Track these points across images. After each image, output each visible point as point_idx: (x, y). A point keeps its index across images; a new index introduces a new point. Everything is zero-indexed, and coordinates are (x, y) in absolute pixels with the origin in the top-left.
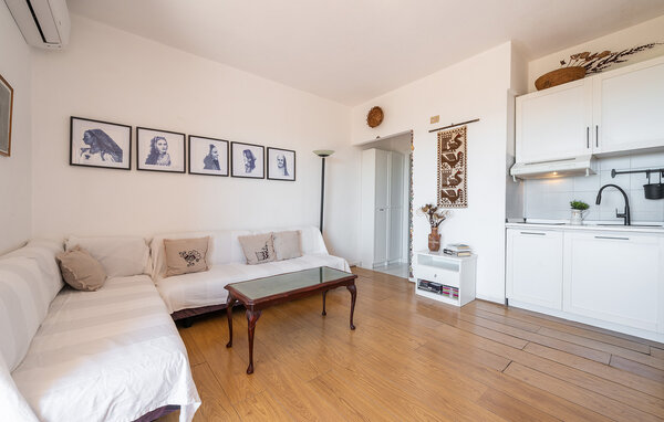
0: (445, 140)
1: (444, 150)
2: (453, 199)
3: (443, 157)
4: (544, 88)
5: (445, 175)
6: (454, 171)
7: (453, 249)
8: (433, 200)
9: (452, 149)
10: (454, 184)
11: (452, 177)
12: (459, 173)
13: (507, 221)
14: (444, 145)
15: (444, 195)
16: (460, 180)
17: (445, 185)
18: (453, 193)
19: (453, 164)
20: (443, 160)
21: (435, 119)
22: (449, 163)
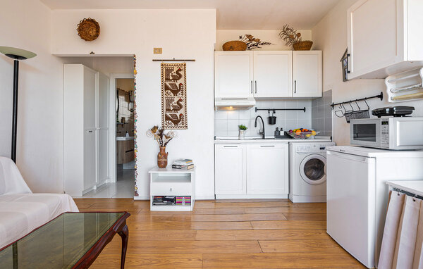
0: (168, 71)
1: (167, 79)
2: (176, 122)
3: (166, 85)
4: (229, 50)
5: (169, 101)
6: (176, 99)
7: (182, 164)
8: (158, 122)
9: (173, 80)
10: (176, 109)
11: (174, 103)
12: (180, 100)
13: (215, 139)
14: (167, 75)
15: (167, 118)
16: (181, 107)
17: (168, 110)
18: (175, 117)
19: (175, 93)
20: (167, 88)
21: (158, 51)
22: (172, 91)
